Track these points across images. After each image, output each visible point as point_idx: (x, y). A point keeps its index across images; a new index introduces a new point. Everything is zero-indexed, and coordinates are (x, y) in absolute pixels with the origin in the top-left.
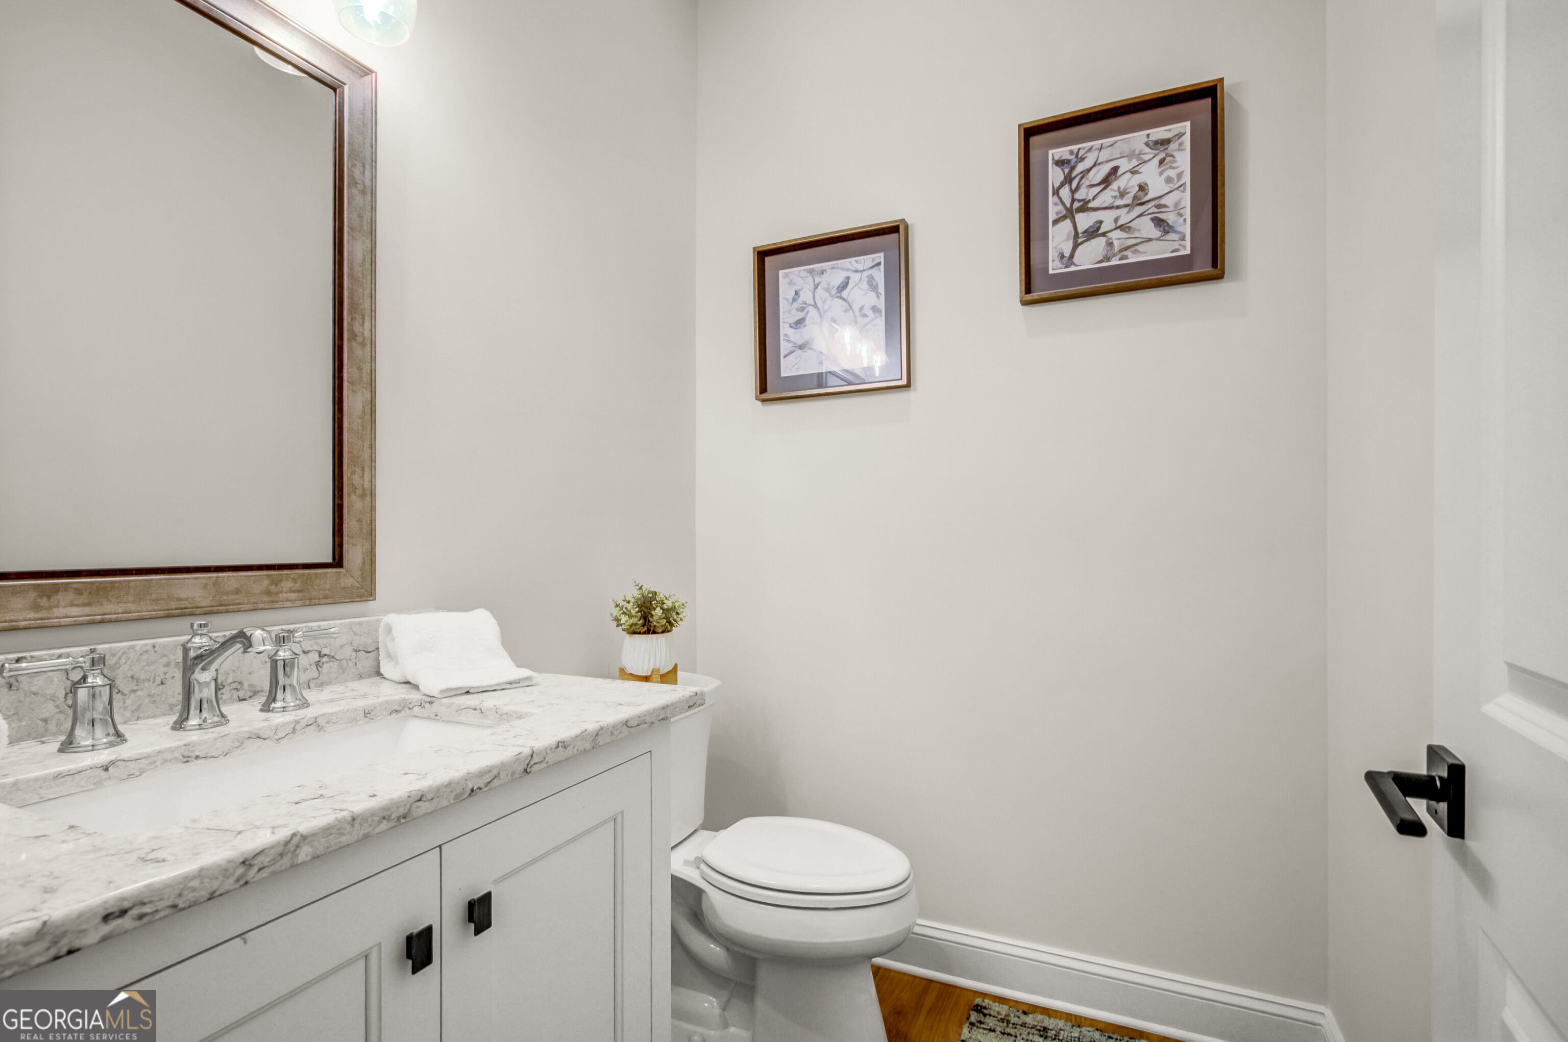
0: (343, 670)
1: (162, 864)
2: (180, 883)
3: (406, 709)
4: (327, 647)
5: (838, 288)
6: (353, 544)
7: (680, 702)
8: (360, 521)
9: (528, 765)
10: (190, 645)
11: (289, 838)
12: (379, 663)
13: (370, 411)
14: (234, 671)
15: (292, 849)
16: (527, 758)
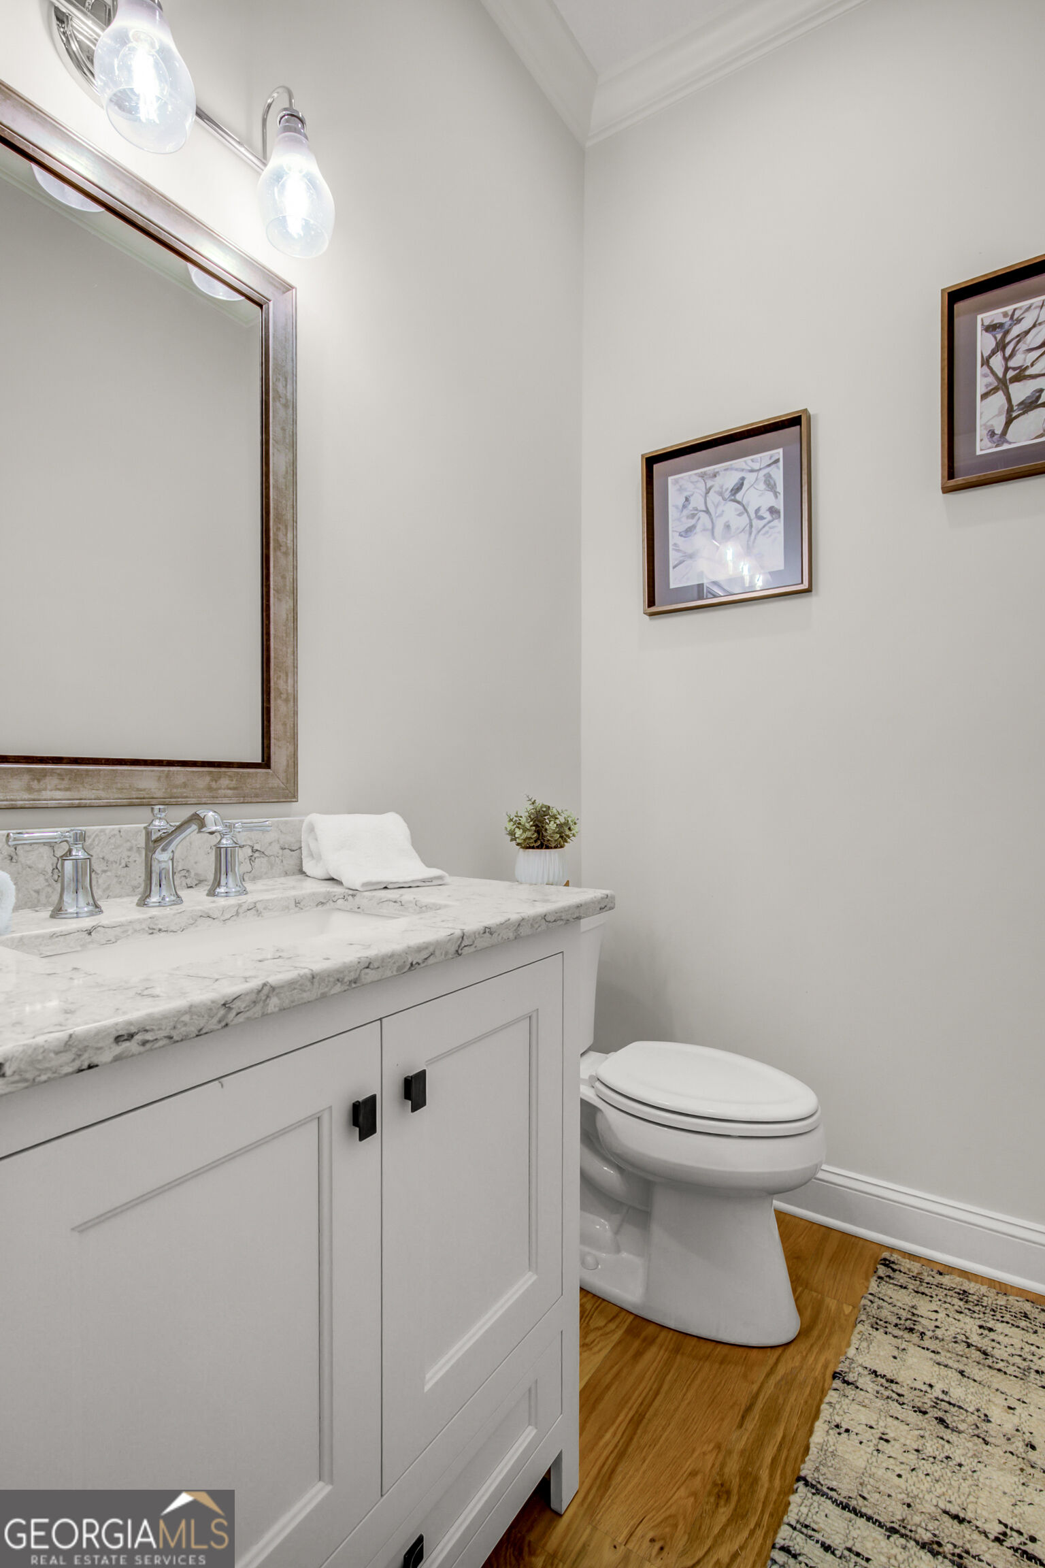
0: (272, 866)
1: (157, 999)
2: (174, 1016)
3: (331, 902)
4: (258, 843)
5: (732, 490)
6: (280, 747)
7: (593, 902)
8: (285, 724)
9: (459, 946)
10: (151, 827)
11: (261, 987)
12: (302, 861)
13: (292, 618)
14: (183, 860)
15: (264, 998)
16: (458, 939)
